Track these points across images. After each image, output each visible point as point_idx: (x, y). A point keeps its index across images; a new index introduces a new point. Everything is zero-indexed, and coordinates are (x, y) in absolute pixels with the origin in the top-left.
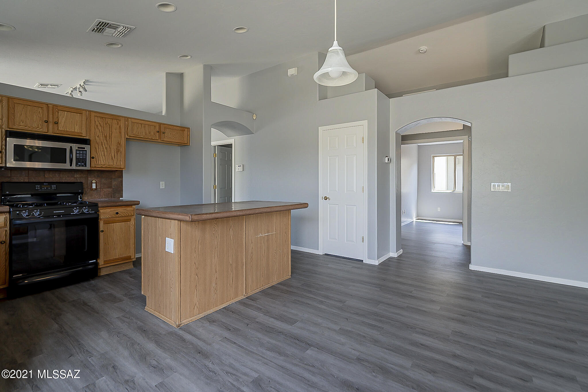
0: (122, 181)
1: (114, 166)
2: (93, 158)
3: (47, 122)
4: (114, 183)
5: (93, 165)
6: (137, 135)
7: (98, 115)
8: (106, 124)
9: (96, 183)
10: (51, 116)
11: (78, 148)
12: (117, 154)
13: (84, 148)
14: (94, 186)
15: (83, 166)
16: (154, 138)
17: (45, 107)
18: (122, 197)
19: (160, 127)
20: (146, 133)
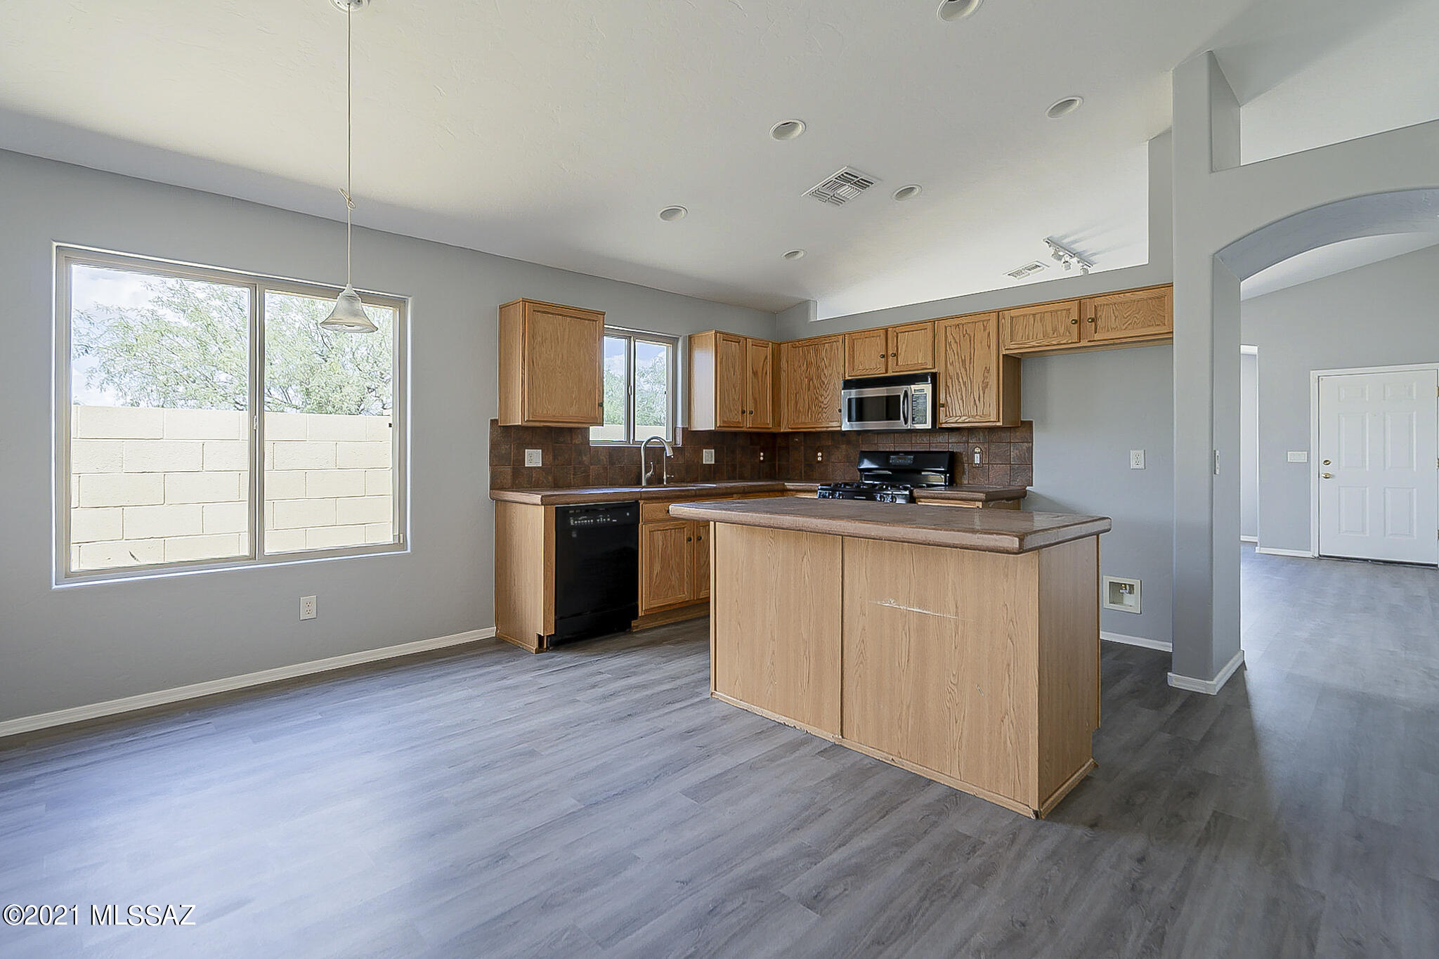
0: (1030, 450)
1: (978, 418)
2: (942, 405)
3: (886, 357)
4: (1014, 453)
5: (942, 418)
6: (1025, 344)
8: (964, 336)
9: (981, 453)
10: (890, 345)
11: (915, 391)
12: (984, 393)
14: (977, 459)
15: (922, 422)
16: (1064, 342)
17: (883, 334)
18: (1032, 485)
19: (1082, 308)
20: (1045, 333)
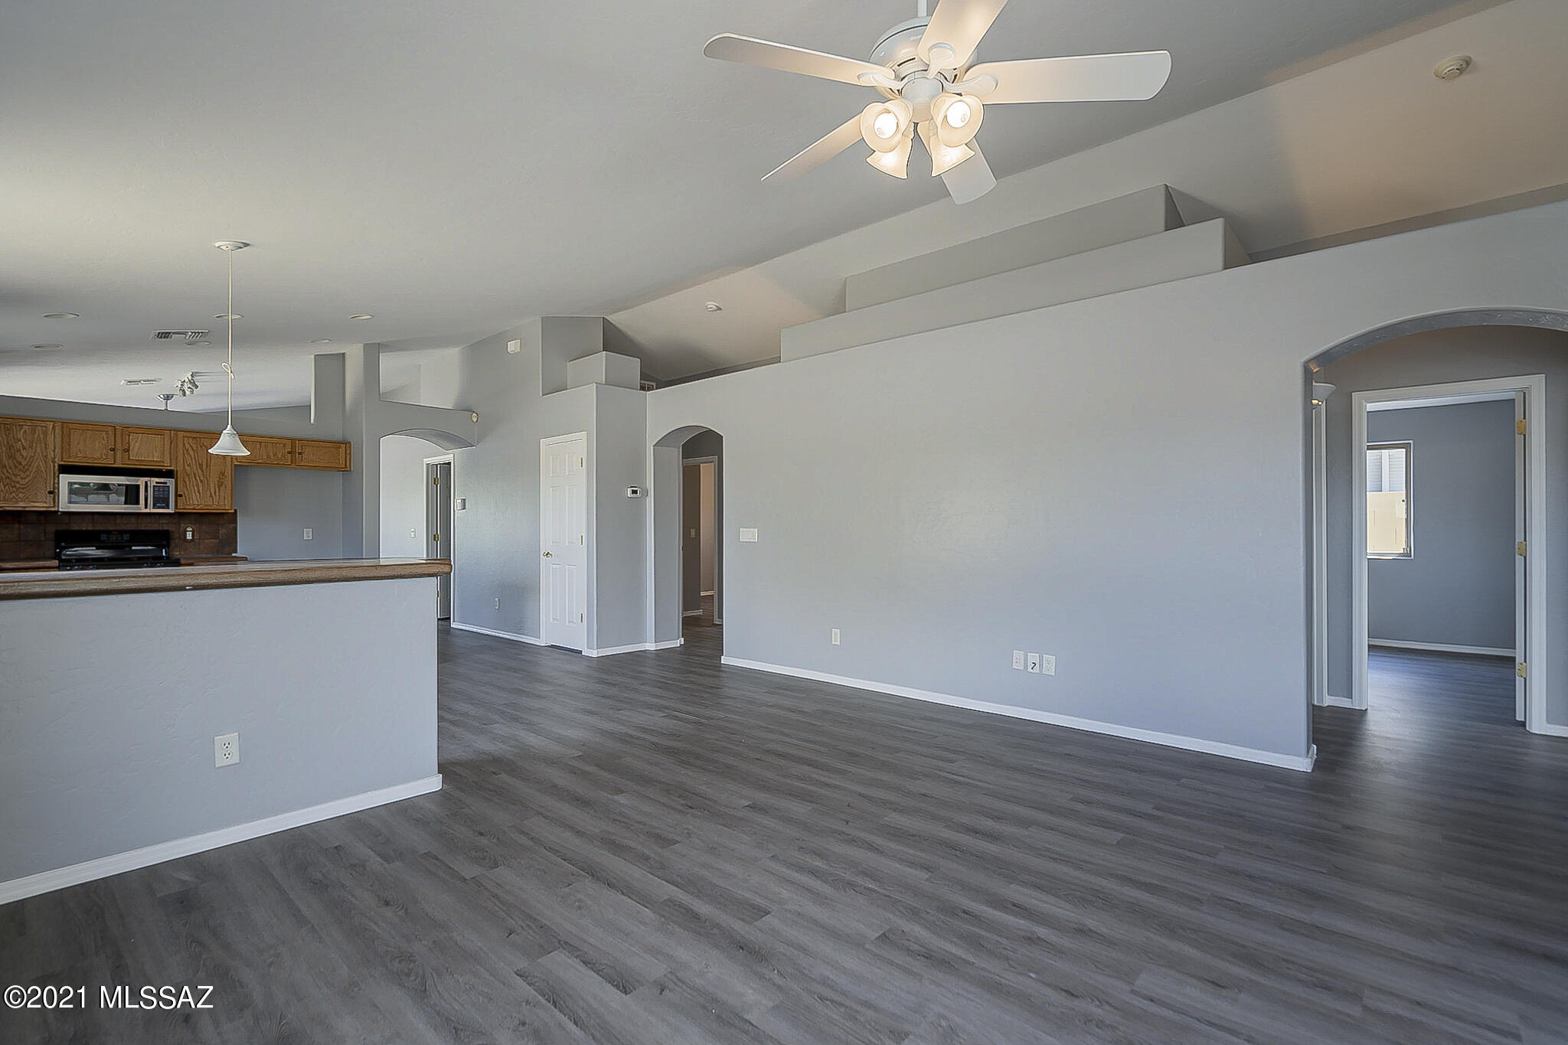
0: (235, 529)
1: (215, 507)
2: (180, 496)
3: (113, 450)
4: (222, 531)
5: (180, 505)
6: (253, 460)
7: (188, 435)
8: (201, 447)
9: (193, 532)
10: (119, 441)
11: (157, 483)
12: (219, 490)
13: (166, 483)
14: (189, 536)
15: (163, 508)
16: (284, 463)
17: (110, 430)
18: (236, 552)
19: (293, 446)
20: (268, 457)
